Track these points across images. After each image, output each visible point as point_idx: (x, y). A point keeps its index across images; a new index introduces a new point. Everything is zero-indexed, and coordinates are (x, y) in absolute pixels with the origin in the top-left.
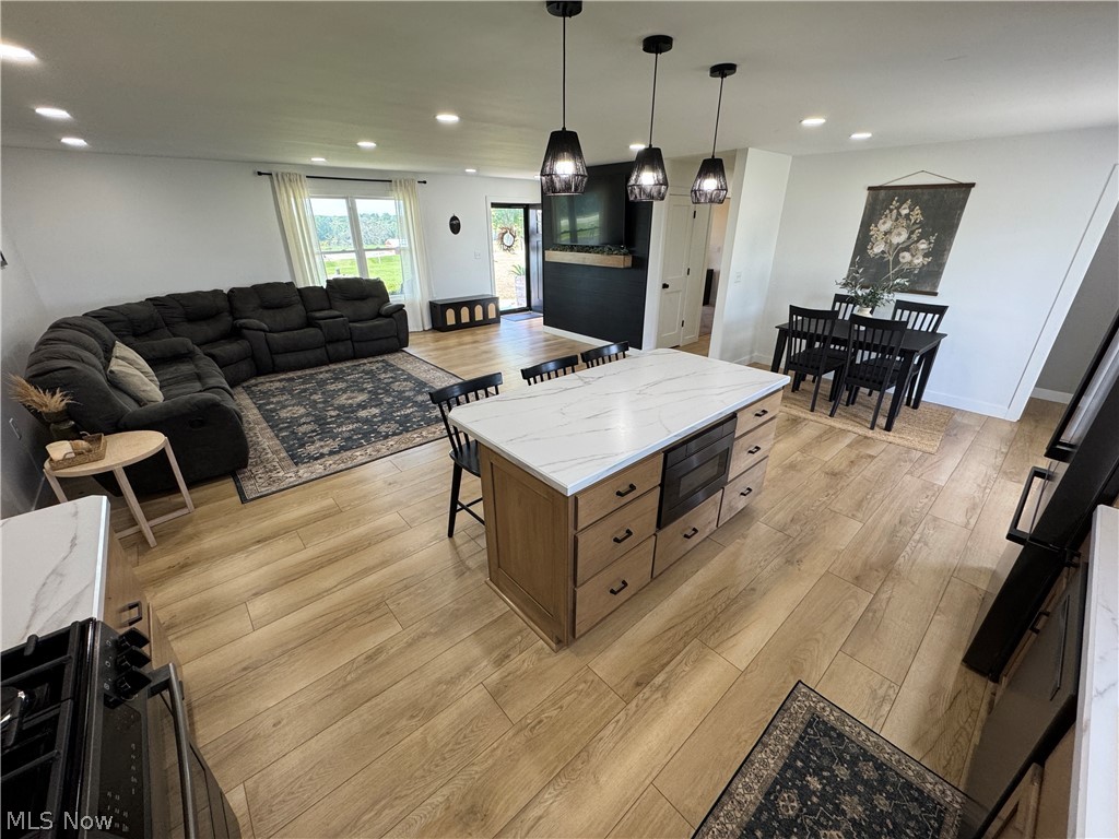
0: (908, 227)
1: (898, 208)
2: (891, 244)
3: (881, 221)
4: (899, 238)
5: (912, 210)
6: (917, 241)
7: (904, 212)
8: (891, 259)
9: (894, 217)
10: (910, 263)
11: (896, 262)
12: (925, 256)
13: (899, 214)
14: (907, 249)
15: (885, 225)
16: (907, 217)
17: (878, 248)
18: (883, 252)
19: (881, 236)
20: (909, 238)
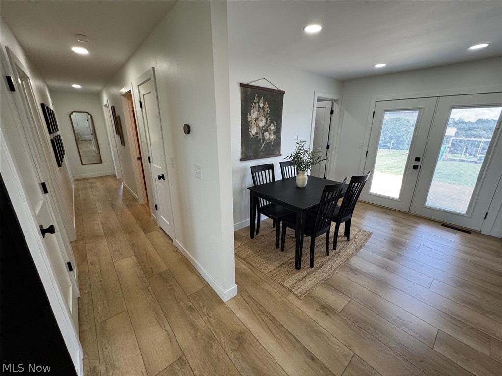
0: (265, 116)
1: (258, 102)
2: (259, 127)
3: (252, 111)
4: (262, 124)
5: (264, 105)
6: (270, 125)
7: (262, 105)
8: (261, 137)
9: (257, 109)
10: (269, 139)
11: (264, 139)
12: (274, 134)
13: (259, 107)
14: (266, 130)
15: (254, 114)
16: (263, 107)
17: (254, 131)
18: (257, 133)
19: (254, 122)
20: (266, 123)
